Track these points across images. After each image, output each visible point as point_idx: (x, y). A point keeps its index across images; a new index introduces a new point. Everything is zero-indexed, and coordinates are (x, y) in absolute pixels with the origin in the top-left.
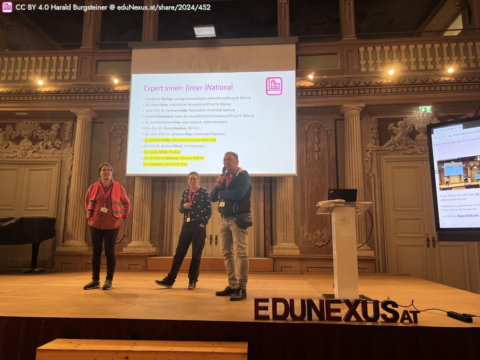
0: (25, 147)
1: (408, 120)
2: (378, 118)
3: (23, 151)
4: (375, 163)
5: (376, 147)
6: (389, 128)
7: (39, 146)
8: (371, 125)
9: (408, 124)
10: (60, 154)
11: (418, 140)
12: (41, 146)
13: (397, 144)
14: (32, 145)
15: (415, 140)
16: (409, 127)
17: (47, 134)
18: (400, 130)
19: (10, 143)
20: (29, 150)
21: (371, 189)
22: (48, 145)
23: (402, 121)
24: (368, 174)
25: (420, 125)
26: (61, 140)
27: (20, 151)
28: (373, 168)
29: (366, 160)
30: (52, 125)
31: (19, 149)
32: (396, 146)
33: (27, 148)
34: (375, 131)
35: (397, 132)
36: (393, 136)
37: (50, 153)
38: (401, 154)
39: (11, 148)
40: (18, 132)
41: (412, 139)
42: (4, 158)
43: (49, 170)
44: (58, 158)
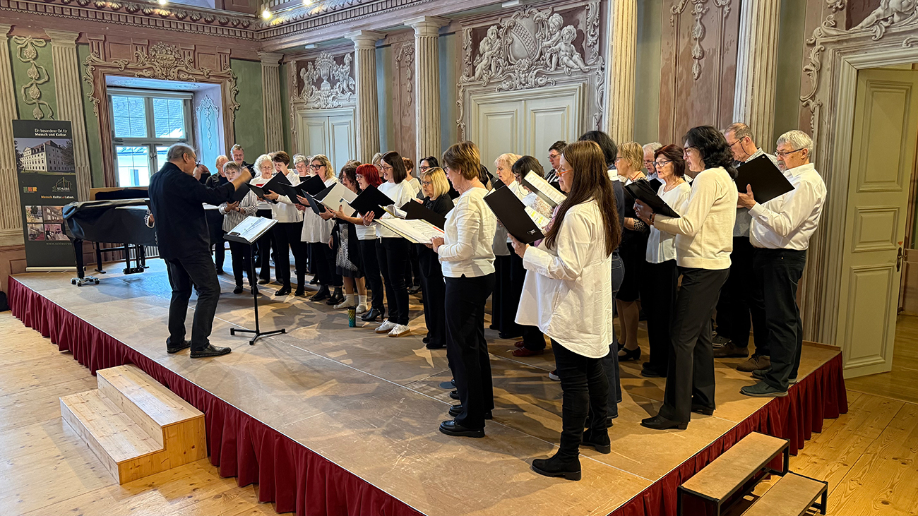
0: (326, 92)
3: (324, 98)
4: (827, 75)
5: (835, 33)
7: (336, 90)
13: (896, 18)
14: (331, 89)
17: (342, 70)
19: (314, 87)
20: (329, 96)
22: (344, 88)
24: (808, 104)
26: (354, 78)
28: (821, 88)
29: (807, 70)
30: (345, 56)
31: (321, 96)
32: (893, 23)
37: (346, 99)
38: (904, 45)
39: (315, 95)
40: (318, 72)
42: (311, 109)
43: (348, 123)
44: (353, 106)
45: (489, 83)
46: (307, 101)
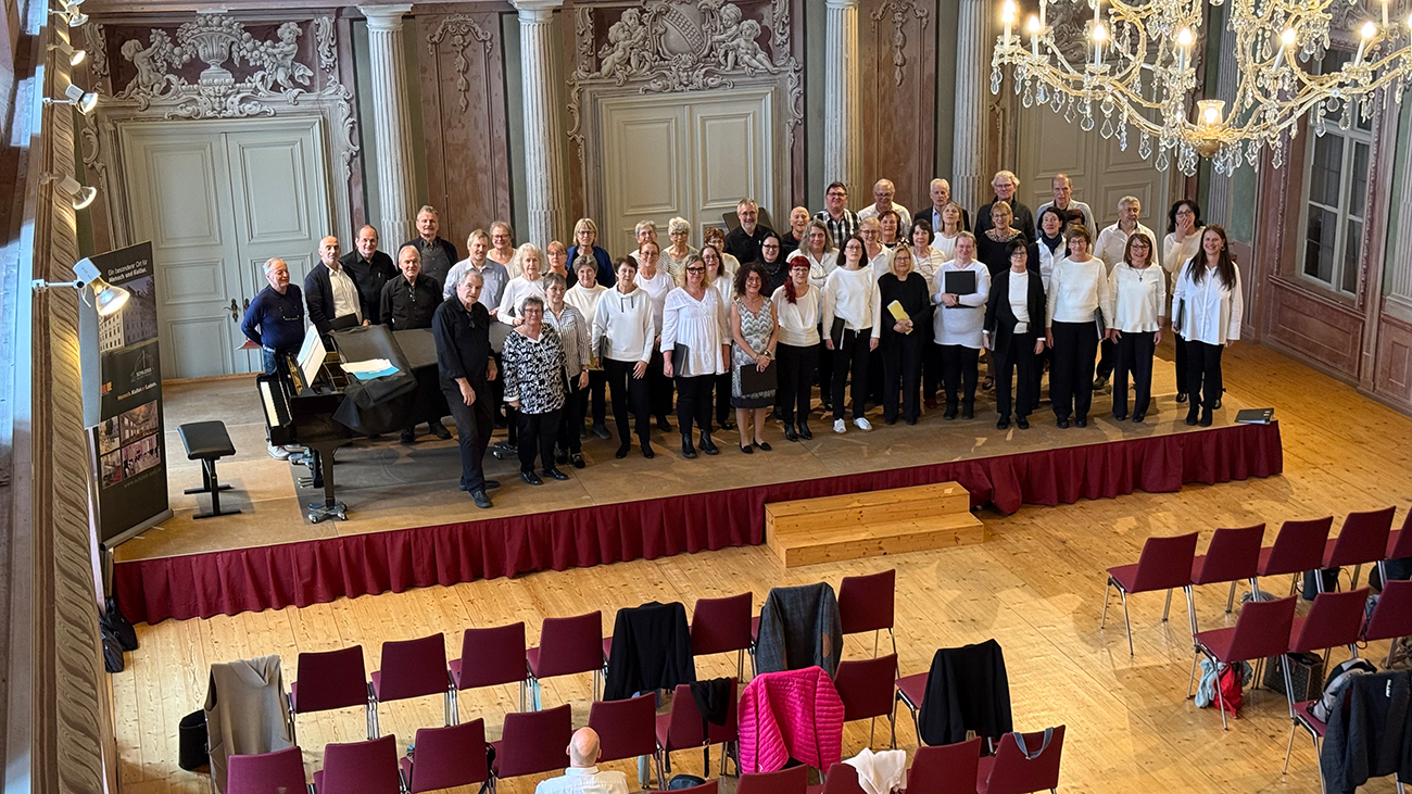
0: (217, 88)
3: (212, 99)
7: (254, 84)
10: (314, 102)
12: (259, 85)
14: (236, 82)
17: (270, 50)
19: (173, 78)
20: (229, 95)
21: (997, 138)
22: (279, 81)
24: (994, 109)
26: (309, 66)
27: (205, 98)
30: (278, 27)
31: (199, 94)
33: (222, 91)
37: (287, 102)
39: (177, 92)
40: (190, 49)
42: (164, 120)
43: (294, 143)
44: (311, 113)
45: (626, 83)
46: (149, 106)
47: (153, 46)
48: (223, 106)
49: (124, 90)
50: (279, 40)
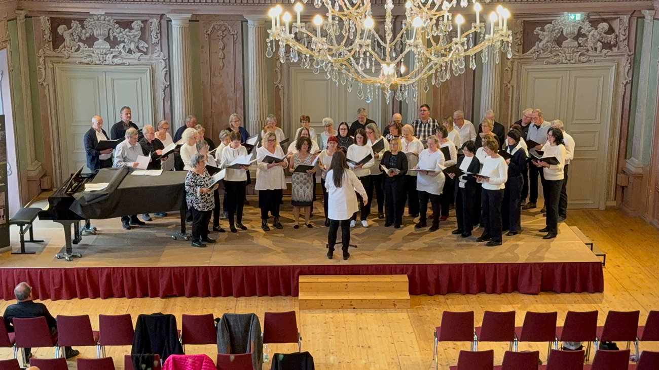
0: (102, 50)
1: (557, 22)
2: (524, 21)
3: (99, 55)
4: (515, 73)
5: (518, 55)
6: (535, 33)
7: (119, 50)
8: (516, 29)
9: (556, 28)
10: (148, 60)
11: (565, 47)
12: (122, 50)
13: (542, 51)
14: (111, 48)
15: (561, 47)
16: (557, 31)
17: (128, 33)
18: (547, 35)
20: (107, 54)
21: (508, 101)
22: (131, 48)
23: (550, 24)
24: (507, 85)
25: (569, 29)
26: (146, 42)
27: (96, 55)
28: (513, 79)
29: (506, 70)
31: (93, 53)
32: (540, 53)
33: (104, 52)
34: (519, 36)
35: (543, 37)
36: (538, 42)
37: (135, 59)
38: (545, 63)
40: (90, 31)
41: (558, 45)
42: (76, 64)
43: (137, 79)
44: (146, 65)
46: (69, 56)
47: (73, 28)
48: (104, 59)
49: (58, 48)
50: (131, 29)
